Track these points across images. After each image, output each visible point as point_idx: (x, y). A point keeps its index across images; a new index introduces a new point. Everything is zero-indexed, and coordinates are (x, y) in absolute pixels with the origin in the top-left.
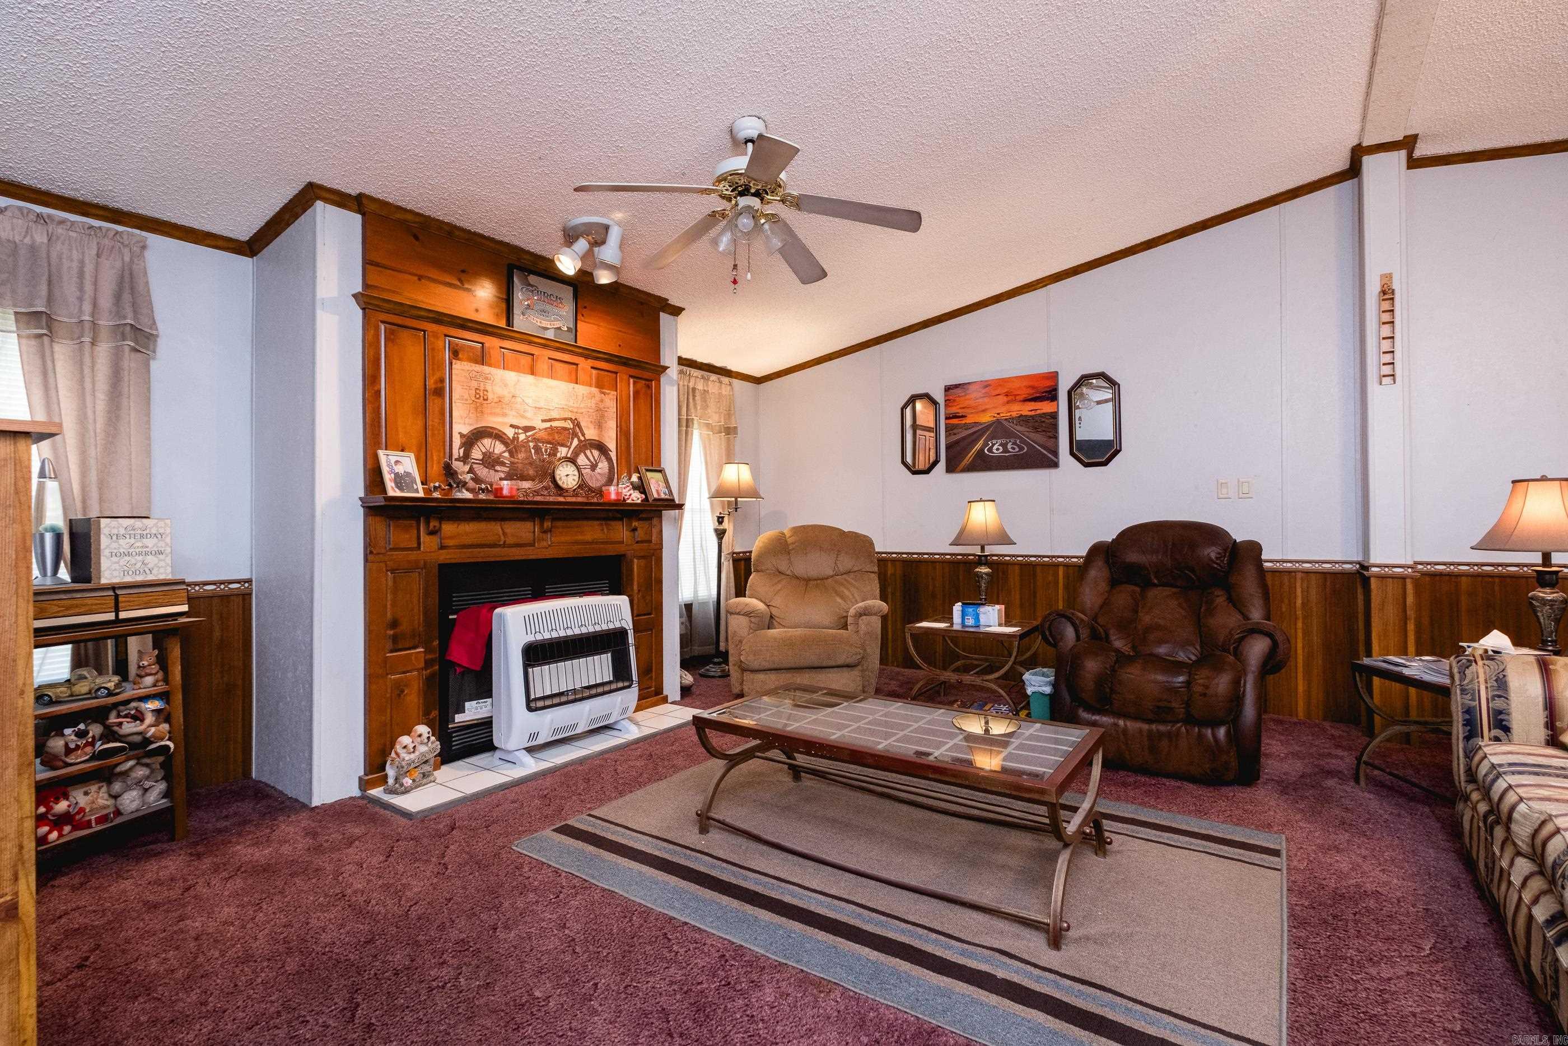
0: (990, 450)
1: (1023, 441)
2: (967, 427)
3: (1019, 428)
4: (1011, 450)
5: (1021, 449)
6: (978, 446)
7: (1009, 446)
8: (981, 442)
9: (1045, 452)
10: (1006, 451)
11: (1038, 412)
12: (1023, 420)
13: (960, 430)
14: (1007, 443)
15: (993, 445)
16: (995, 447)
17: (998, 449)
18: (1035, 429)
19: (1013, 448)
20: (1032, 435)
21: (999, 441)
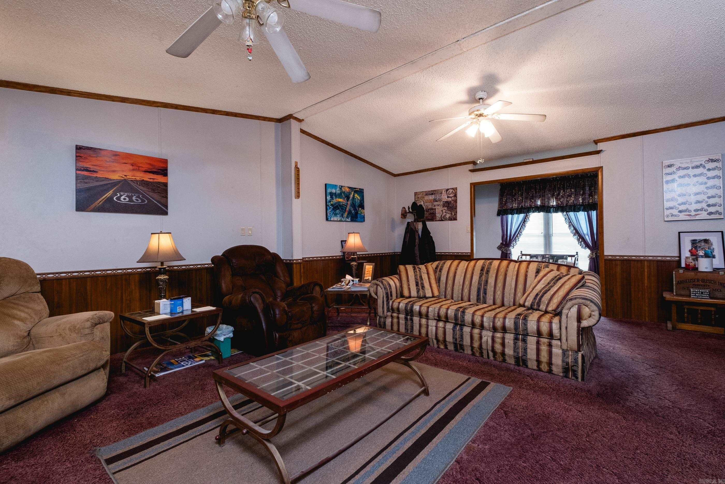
0: (119, 198)
1: (144, 196)
2: (97, 179)
3: (142, 188)
4: (135, 201)
5: (143, 201)
6: (108, 194)
7: (134, 198)
8: (111, 192)
9: (160, 205)
10: (131, 200)
11: (155, 181)
12: (143, 183)
13: (92, 181)
14: (132, 196)
15: (121, 196)
16: (123, 197)
17: (124, 199)
18: (153, 191)
19: (136, 200)
20: (151, 194)
21: (126, 194)
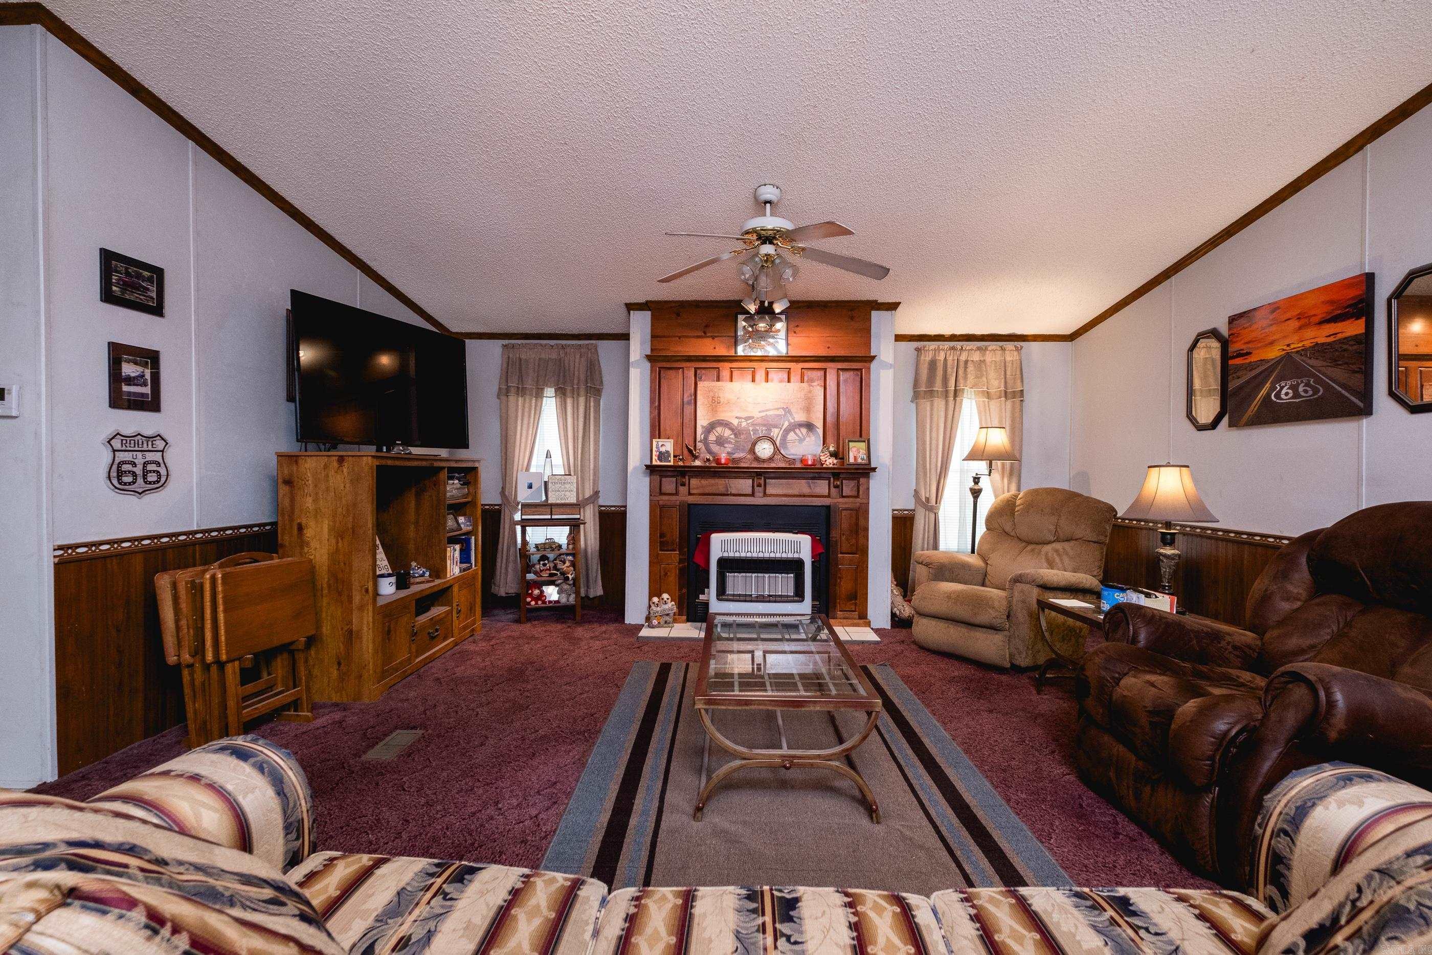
0: (1278, 396)
1: (1318, 381)
2: (1251, 367)
3: (1312, 362)
4: (1303, 394)
5: (1316, 391)
6: (1263, 392)
7: (1301, 389)
8: (1268, 385)
9: (1347, 394)
10: (1296, 395)
11: (1340, 336)
12: (1319, 350)
13: (1245, 372)
14: (1298, 385)
15: (1282, 388)
16: (1284, 392)
17: (1287, 394)
18: (1335, 362)
19: (1305, 391)
20: (1329, 371)
21: (1289, 382)
